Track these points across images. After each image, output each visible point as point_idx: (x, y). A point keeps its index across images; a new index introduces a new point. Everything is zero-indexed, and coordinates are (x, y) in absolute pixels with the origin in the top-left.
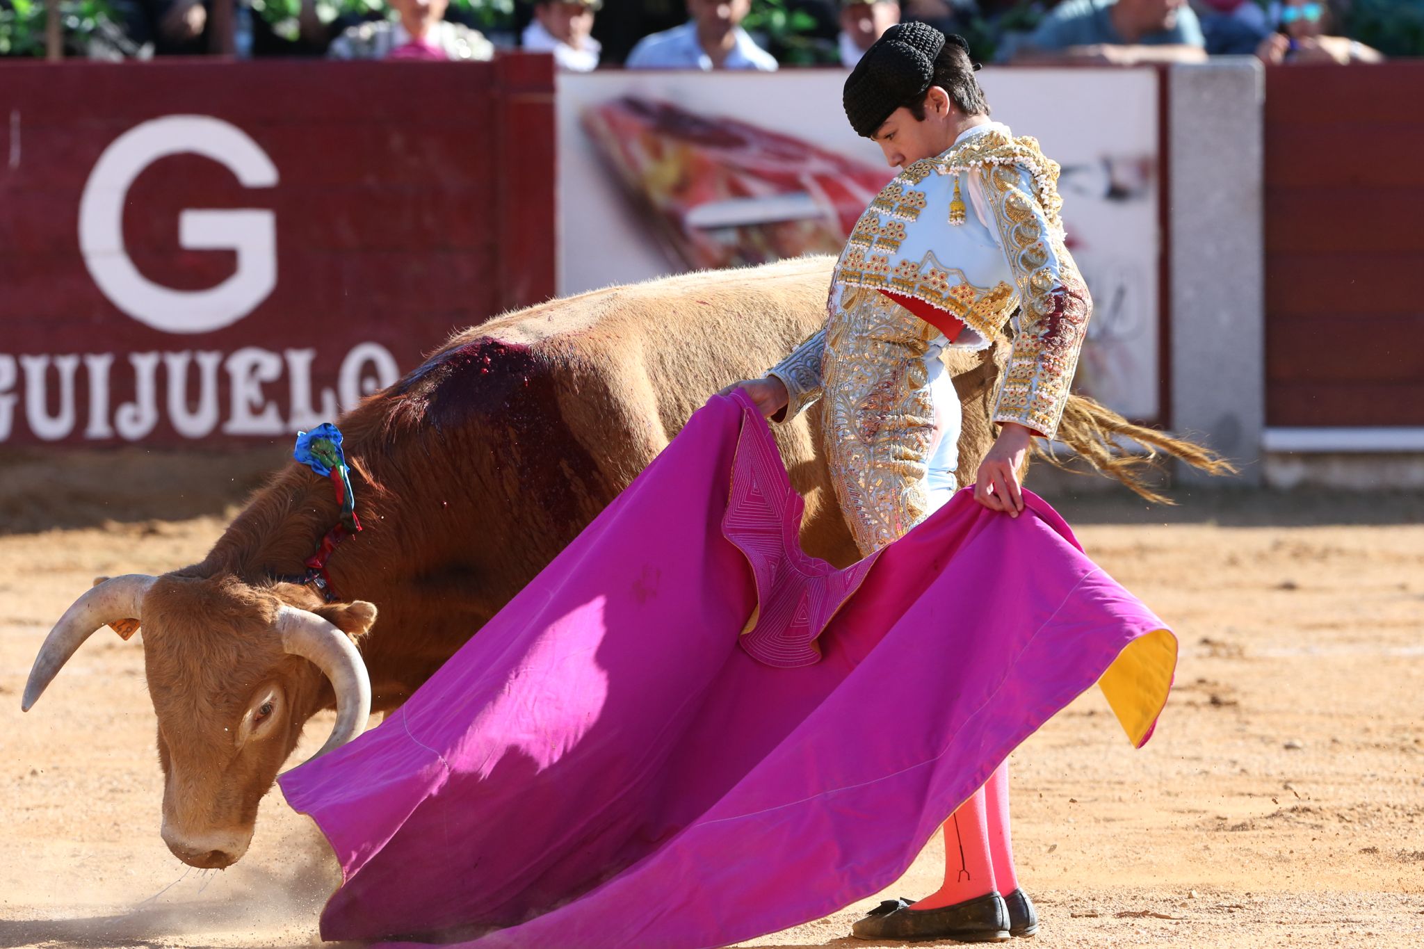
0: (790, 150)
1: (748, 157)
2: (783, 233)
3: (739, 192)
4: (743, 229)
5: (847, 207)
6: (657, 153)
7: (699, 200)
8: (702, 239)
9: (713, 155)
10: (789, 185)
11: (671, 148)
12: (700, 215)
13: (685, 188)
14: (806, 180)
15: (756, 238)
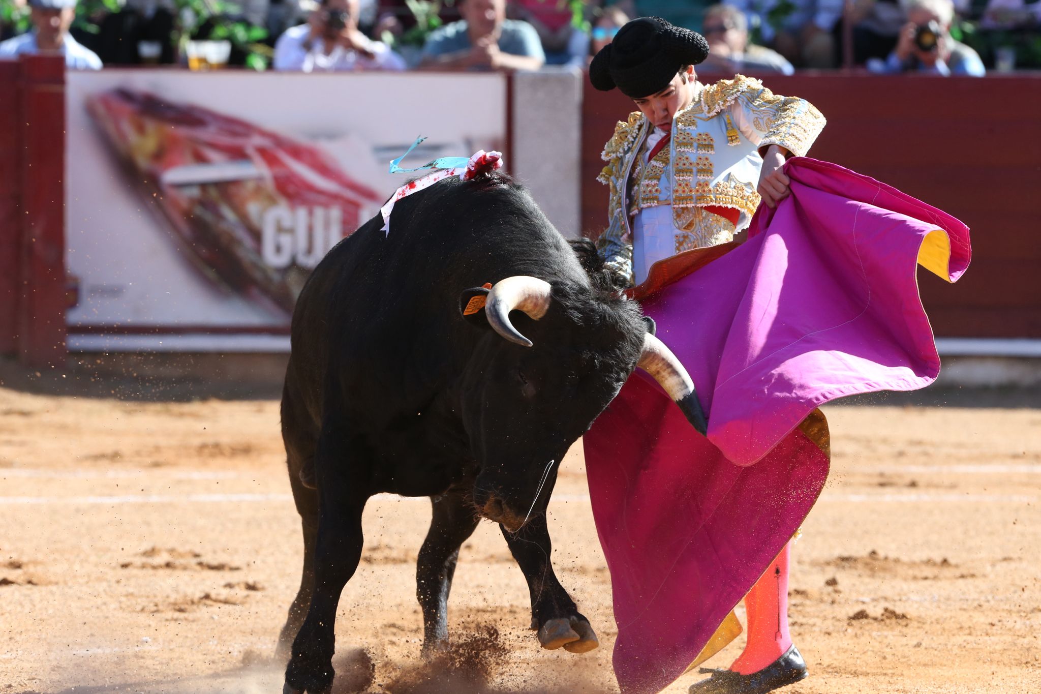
0: (238, 129)
1: (208, 134)
2: (233, 189)
3: (200, 159)
4: (204, 186)
5: (279, 171)
6: (141, 130)
7: (170, 165)
8: (173, 193)
9: (182, 132)
10: (238, 154)
11: (151, 126)
12: (173, 175)
13: (161, 156)
14: (250, 151)
15: (213, 193)
